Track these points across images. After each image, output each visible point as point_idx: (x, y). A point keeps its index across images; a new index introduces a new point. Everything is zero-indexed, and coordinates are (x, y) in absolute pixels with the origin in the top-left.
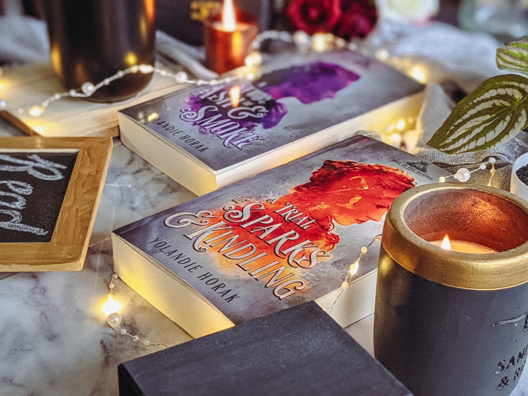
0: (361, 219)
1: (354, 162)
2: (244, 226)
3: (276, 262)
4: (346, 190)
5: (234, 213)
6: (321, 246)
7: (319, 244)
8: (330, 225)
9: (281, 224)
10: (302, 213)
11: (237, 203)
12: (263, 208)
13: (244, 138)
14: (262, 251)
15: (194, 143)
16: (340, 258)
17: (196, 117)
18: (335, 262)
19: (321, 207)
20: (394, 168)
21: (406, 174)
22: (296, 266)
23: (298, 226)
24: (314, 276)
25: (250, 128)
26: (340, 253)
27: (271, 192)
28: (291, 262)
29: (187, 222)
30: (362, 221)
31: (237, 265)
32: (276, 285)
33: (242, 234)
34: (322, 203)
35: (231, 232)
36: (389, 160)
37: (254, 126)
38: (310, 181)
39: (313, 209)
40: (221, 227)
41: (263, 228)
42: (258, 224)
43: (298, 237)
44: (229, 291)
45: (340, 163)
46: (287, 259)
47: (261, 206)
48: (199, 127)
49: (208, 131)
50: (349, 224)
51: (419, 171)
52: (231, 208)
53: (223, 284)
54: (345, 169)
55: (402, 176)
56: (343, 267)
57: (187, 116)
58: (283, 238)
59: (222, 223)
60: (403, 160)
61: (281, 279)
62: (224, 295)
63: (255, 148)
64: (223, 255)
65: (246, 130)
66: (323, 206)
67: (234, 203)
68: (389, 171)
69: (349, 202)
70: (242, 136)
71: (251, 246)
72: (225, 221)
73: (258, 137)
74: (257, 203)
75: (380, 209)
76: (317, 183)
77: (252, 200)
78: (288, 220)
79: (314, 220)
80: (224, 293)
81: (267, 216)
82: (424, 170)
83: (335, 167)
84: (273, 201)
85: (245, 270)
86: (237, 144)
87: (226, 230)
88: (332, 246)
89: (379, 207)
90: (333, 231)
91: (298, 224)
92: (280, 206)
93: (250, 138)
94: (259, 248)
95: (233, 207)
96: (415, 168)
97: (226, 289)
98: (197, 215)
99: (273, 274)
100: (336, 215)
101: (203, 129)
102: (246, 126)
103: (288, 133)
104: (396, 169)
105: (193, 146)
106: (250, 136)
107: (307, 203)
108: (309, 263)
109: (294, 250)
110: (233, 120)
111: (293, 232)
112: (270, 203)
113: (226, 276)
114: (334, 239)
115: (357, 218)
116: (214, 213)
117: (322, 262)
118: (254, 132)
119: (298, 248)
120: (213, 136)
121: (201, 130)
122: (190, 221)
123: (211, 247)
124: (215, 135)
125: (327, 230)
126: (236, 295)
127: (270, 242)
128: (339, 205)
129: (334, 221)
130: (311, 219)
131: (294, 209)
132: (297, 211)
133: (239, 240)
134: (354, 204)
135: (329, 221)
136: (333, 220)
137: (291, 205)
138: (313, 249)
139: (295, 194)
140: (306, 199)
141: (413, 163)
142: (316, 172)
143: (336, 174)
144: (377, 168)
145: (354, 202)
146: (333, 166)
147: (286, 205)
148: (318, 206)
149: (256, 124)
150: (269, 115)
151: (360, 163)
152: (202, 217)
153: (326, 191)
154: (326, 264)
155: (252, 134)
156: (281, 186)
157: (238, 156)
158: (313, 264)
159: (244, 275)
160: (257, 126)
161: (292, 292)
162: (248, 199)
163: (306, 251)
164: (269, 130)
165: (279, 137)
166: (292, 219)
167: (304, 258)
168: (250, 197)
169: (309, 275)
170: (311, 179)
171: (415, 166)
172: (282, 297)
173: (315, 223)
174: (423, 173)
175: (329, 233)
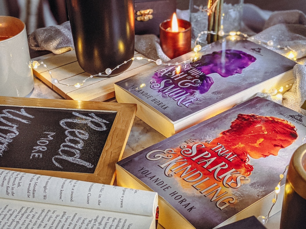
0: (265, 154)
1: (257, 115)
2: (194, 159)
3: (216, 184)
4: (254, 134)
5: (186, 150)
6: (242, 173)
7: (241, 172)
8: (247, 158)
9: (216, 158)
10: (228, 150)
11: (188, 143)
12: (204, 146)
13: (189, 100)
14: (206, 176)
15: (160, 104)
16: (255, 181)
17: (160, 87)
18: (252, 184)
19: (240, 146)
20: (282, 119)
21: (290, 123)
22: (228, 186)
23: (227, 159)
24: (240, 193)
25: (192, 94)
26: (255, 178)
27: (208, 136)
28: (225, 184)
29: (160, 157)
30: (266, 156)
31: (192, 186)
32: (217, 200)
33: (193, 165)
34: (240, 143)
35: (186, 163)
36: (278, 114)
37: (194, 92)
38: (230, 128)
39: (234, 147)
40: (180, 160)
41: (205, 161)
42: (202, 158)
43: (227, 167)
44: (189, 204)
45: (247, 116)
46: (222, 182)
47: (203, 146)
48: (162, 93)
49: (167, 95)
50: (258, 157)
51: (298, 121)
52: (185, 147)
53: (185, 199)
54: (251, 120)
55: (287, 124)
56: (257, 187)
57: (154, 86)
58: (218, 168)
59: (180, 157)
60: (287, 114)
61: (220, 196)
62: (186, 207)
63: (196, 106)
64: (183, 179)
65: (190, 95)
66: (241, 145)
67: (186, 143)
68: (279, 121)
69: (256, 142)
70: (188, 99)
71: (200, 173)
72: (182, 156)
73: (197, 99)
74: (200, 143)
75: (276, 147)
76: (235, 129)
77: (197, 141)
78: (220, 155)
79: (236, 155)
80: (186, 205)
81: (207, 152)
82: (300, 120)
83: (245, 119)
84: (209, 142)
85: (198, 190)
86: (185, 104)
87: (184, 162)
88: (249, 173)
89: (275, 146)
90: (248, 163)
91: (226, 157)
92: (214, 145)
93: (192, 100)
94: (204, 174)
95: (186, 146)
96: (295, 119)
97: (187, 202)
98: (165, 152)
99: (215, 193)
100: (249, 151)
101: (164, 94)
102: (189, 92)
103: (215, 96)
104: (283, 120)
105: (159, 105)
106: (192, 99)
107: (230, 143)
108: (236, 185)
109: (226, 176)
110: (181, 88)
111: (224, 163)
112: (208, 143)
113: (186, 194)
114: (250, 168)
115: (262, 154)
116: (175, 150)
117: (244, 184)
118: (195, 96)
119: (228, 174)
120: (170, 99)
121: (163, 95)
122: (161, 156)
123: (176, 173)
124: (172, 98)
125: (245, 162)
126: (193, 207)
127: (211, 170)
128: (250, 144)
129: (248, 156)
130: (234, 154)
131: (223, 148)
132: (225, 149)
133: (191, 169)
134: (260, 144)
135: (245, 156)
136: (248, 154)
137: (221, 145)
138: (237, 175)
139: (223, 137)
140: (230, 140)
141: (293, 115)
142: (234, 122)
143: (246, 123)
144: (271, 119)
145: (260, 142)
146: (244, 118)
147: (217, 144)
148: (237, 145)
149: (195, 91)
150: (203, 85)
151: (260, 116)
152: (168, 153)
153: (241, 135)
154: (246, 185)
155: (194, 97)
156: (213, 132)
157: (186, 112)
158: (239, 185)
159: (197, 193)
160: (196, 92)
161: (227, 204)
162: (194, 141)
163: (233, 176)
164: (203, 94)
165: (210, 99)
166: (222, 154)
167: (233, 181)
168: (195, 140)
169: (237, 193)
170: (231, 127)
171: (295, 118)
172: (222, 208)
173: (237, 157)
174: (300, 123)
175: (246, 164)
